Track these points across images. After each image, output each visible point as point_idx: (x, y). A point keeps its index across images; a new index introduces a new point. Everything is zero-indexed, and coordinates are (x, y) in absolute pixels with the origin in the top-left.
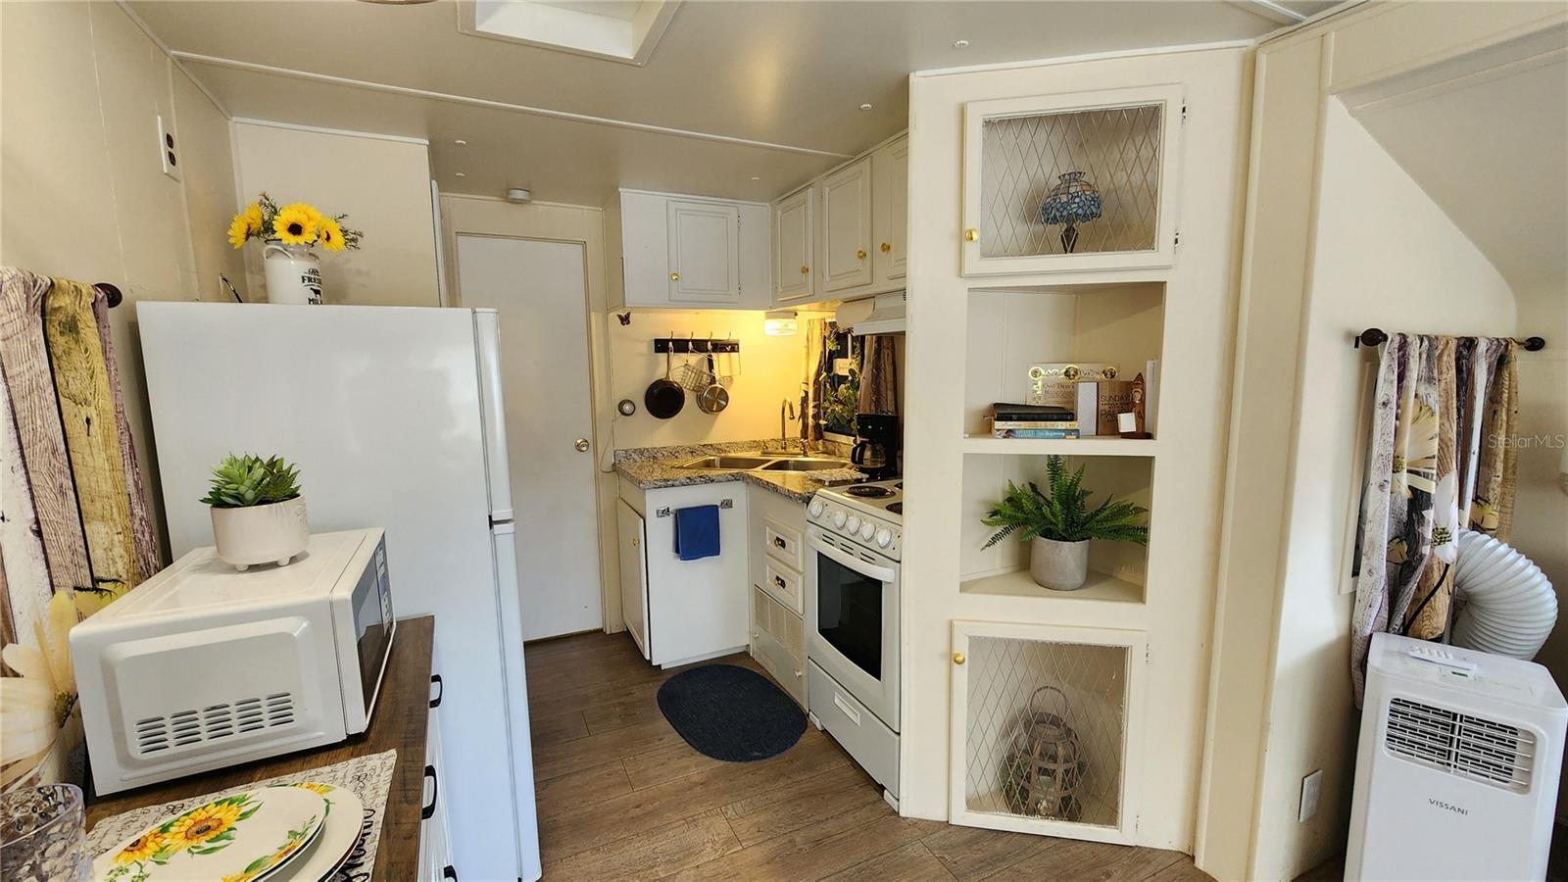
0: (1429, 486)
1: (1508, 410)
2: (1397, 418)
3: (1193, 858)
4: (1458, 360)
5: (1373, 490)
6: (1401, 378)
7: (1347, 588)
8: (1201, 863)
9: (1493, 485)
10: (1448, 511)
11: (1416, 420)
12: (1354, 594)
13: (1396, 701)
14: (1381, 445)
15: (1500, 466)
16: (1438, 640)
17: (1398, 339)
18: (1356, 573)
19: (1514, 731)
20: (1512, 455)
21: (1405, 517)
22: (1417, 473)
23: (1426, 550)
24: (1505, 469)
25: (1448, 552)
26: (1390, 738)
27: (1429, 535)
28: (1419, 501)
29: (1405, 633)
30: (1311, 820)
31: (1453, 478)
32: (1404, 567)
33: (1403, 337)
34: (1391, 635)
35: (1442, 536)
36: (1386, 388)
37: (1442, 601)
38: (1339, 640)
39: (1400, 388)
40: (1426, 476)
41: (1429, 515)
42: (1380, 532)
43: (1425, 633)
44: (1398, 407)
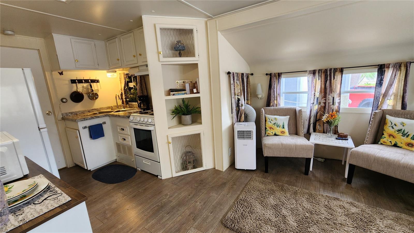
0: (239, 97)
1: (249, 85)
2: (234, 86)
3: (215, 168)
4: (242, 77)
5: (232, 98)
6: (234, 80)
7: (231, 116)
8: (216, 169)
9: (249, 97)
10: (242, 101)
11: (237, 87)
12: (232, 117)
13: (238, 131)
14: (233, 91)
15: (249, 94)
16: (243, 122)
17: (232, 73)
18: (232, 113)
19: (250, 131)
20: (251, 92)
21: (237, 103)
22: (238, 95)
23: (240, 108)
24: (250, 95)
25: (243, 108)
26: (238, 137)
27: (240, 105)
28: (239, 100)
29: (239, 122)
30: (230, 156)
31: (243, 96)
32: (238, 111)
33: (233, 73)
34: (238, 123)
35: (242, 105)
36: (232, 82)
37: (243, 115)
38: (231, 125)
39: (234, 81)
40: (239, 96)
41: (240, 102)
42: (234, 106)
43: (242, 121)
44: (234, 84)
